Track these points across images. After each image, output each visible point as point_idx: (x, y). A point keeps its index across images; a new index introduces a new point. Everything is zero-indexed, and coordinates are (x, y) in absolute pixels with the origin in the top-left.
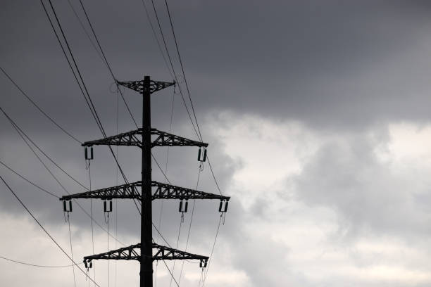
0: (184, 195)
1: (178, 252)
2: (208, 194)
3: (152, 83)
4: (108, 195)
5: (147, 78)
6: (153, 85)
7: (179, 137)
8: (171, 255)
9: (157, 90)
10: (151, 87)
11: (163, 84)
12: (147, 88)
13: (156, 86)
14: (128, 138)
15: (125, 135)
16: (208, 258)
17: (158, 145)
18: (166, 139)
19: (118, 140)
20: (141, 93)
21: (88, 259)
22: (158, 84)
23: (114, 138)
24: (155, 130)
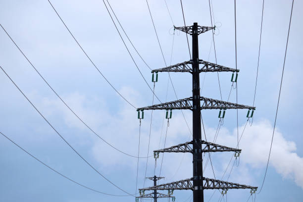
0: (223, 106)
1: (220, 146)
2: (240, 106)
3: (199, 28)
4: (169, 107)
5: (195, 24)
6: (199, 29)
7: (218, 66)
8: (214, 149)
9: (202, 32)
10: (198, 30)
11: (207, 28)
12: (195, 31)
13: (201, 30)
14: (182, 66)
15: (180, 65)
16: (241, 150)
17: (204, 71)
18: (209, 67)
19: (175, 68)
20: (191, 35)
21: (157, 153)
22: (203, 28)
23: (173, 67)
24: (202, 60)
